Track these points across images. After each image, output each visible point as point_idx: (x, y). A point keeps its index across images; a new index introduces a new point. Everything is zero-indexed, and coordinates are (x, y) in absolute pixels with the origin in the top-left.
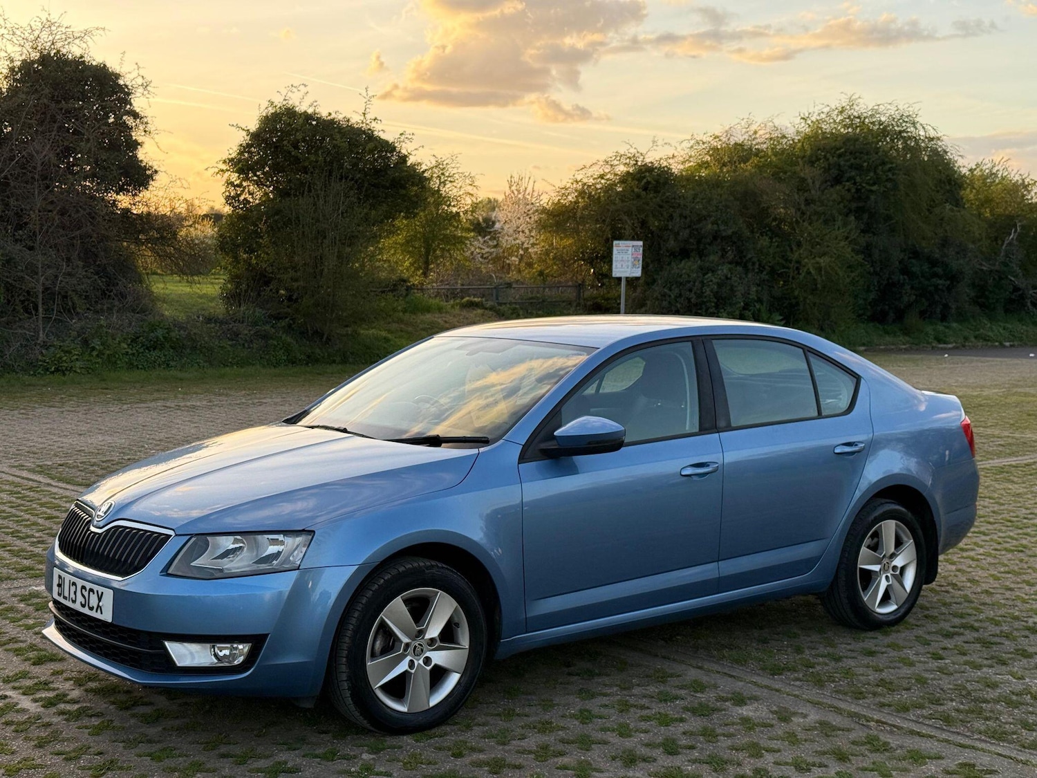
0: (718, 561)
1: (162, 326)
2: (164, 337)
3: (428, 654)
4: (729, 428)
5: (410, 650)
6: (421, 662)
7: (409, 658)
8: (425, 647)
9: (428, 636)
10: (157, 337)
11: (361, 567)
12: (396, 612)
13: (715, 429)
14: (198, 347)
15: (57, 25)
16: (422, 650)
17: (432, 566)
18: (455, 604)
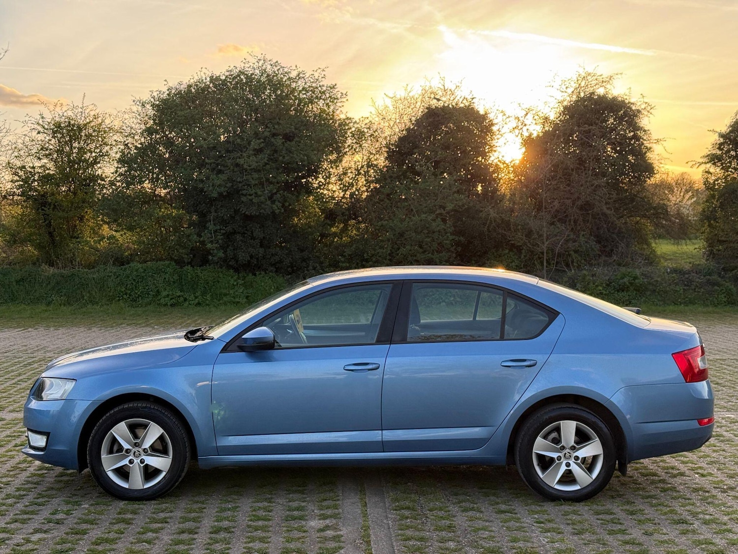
0: (382, 430)
1: (630, 275)
2: (629, 283)
3: (144, 457)
4: (404, 341)
5: (132, 453)
6: (139, 461)
7: (130, 458)
8: (142, 453)
9: (143, 447)
10: (625, 283)
11: (93, 403)
12: (120, 431)
13: (391, 342)
14: (657, 290)
15: (592, 75)
16: (140, 455)
17: (146, 407)
18: (162, 431)
